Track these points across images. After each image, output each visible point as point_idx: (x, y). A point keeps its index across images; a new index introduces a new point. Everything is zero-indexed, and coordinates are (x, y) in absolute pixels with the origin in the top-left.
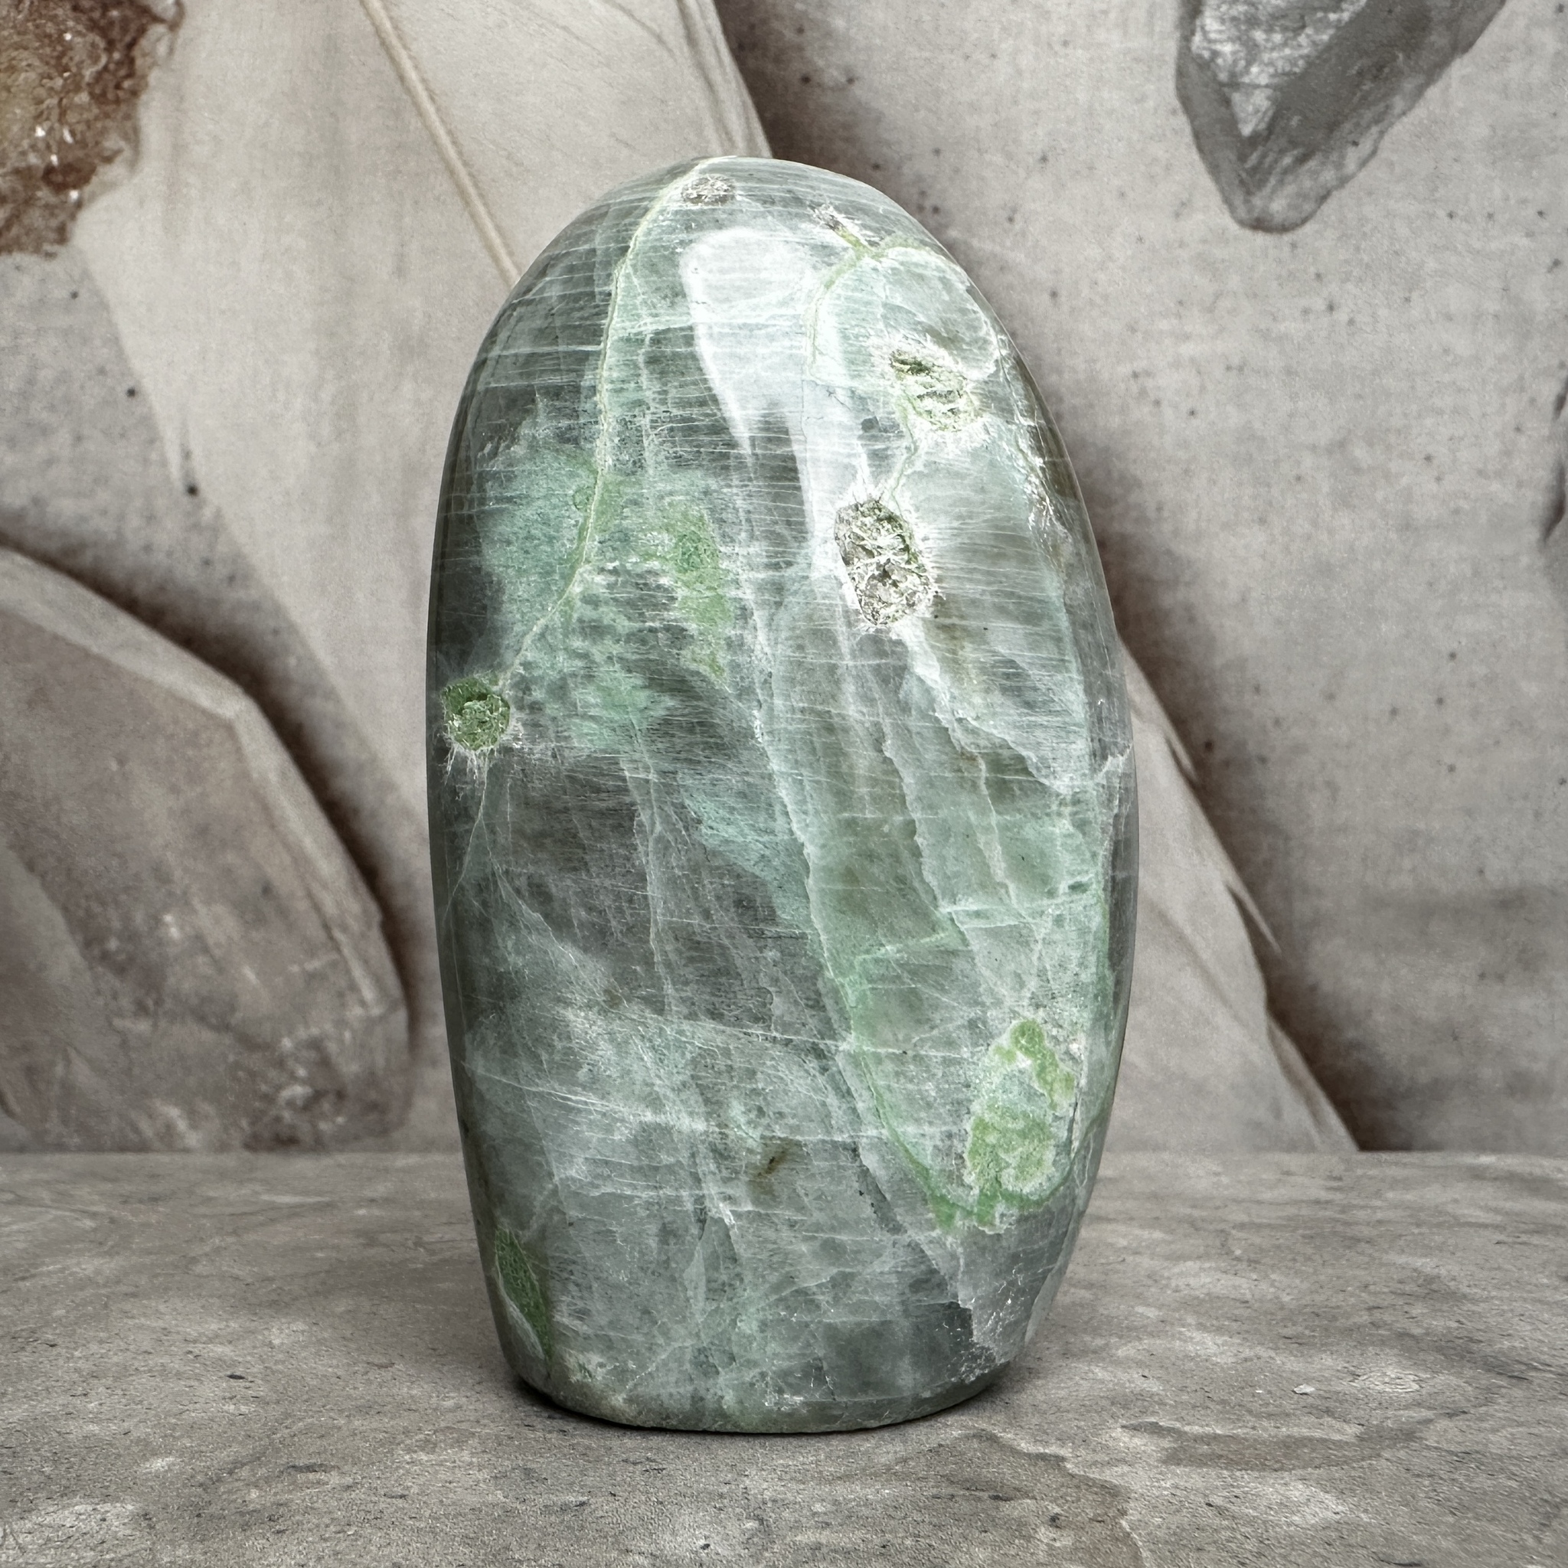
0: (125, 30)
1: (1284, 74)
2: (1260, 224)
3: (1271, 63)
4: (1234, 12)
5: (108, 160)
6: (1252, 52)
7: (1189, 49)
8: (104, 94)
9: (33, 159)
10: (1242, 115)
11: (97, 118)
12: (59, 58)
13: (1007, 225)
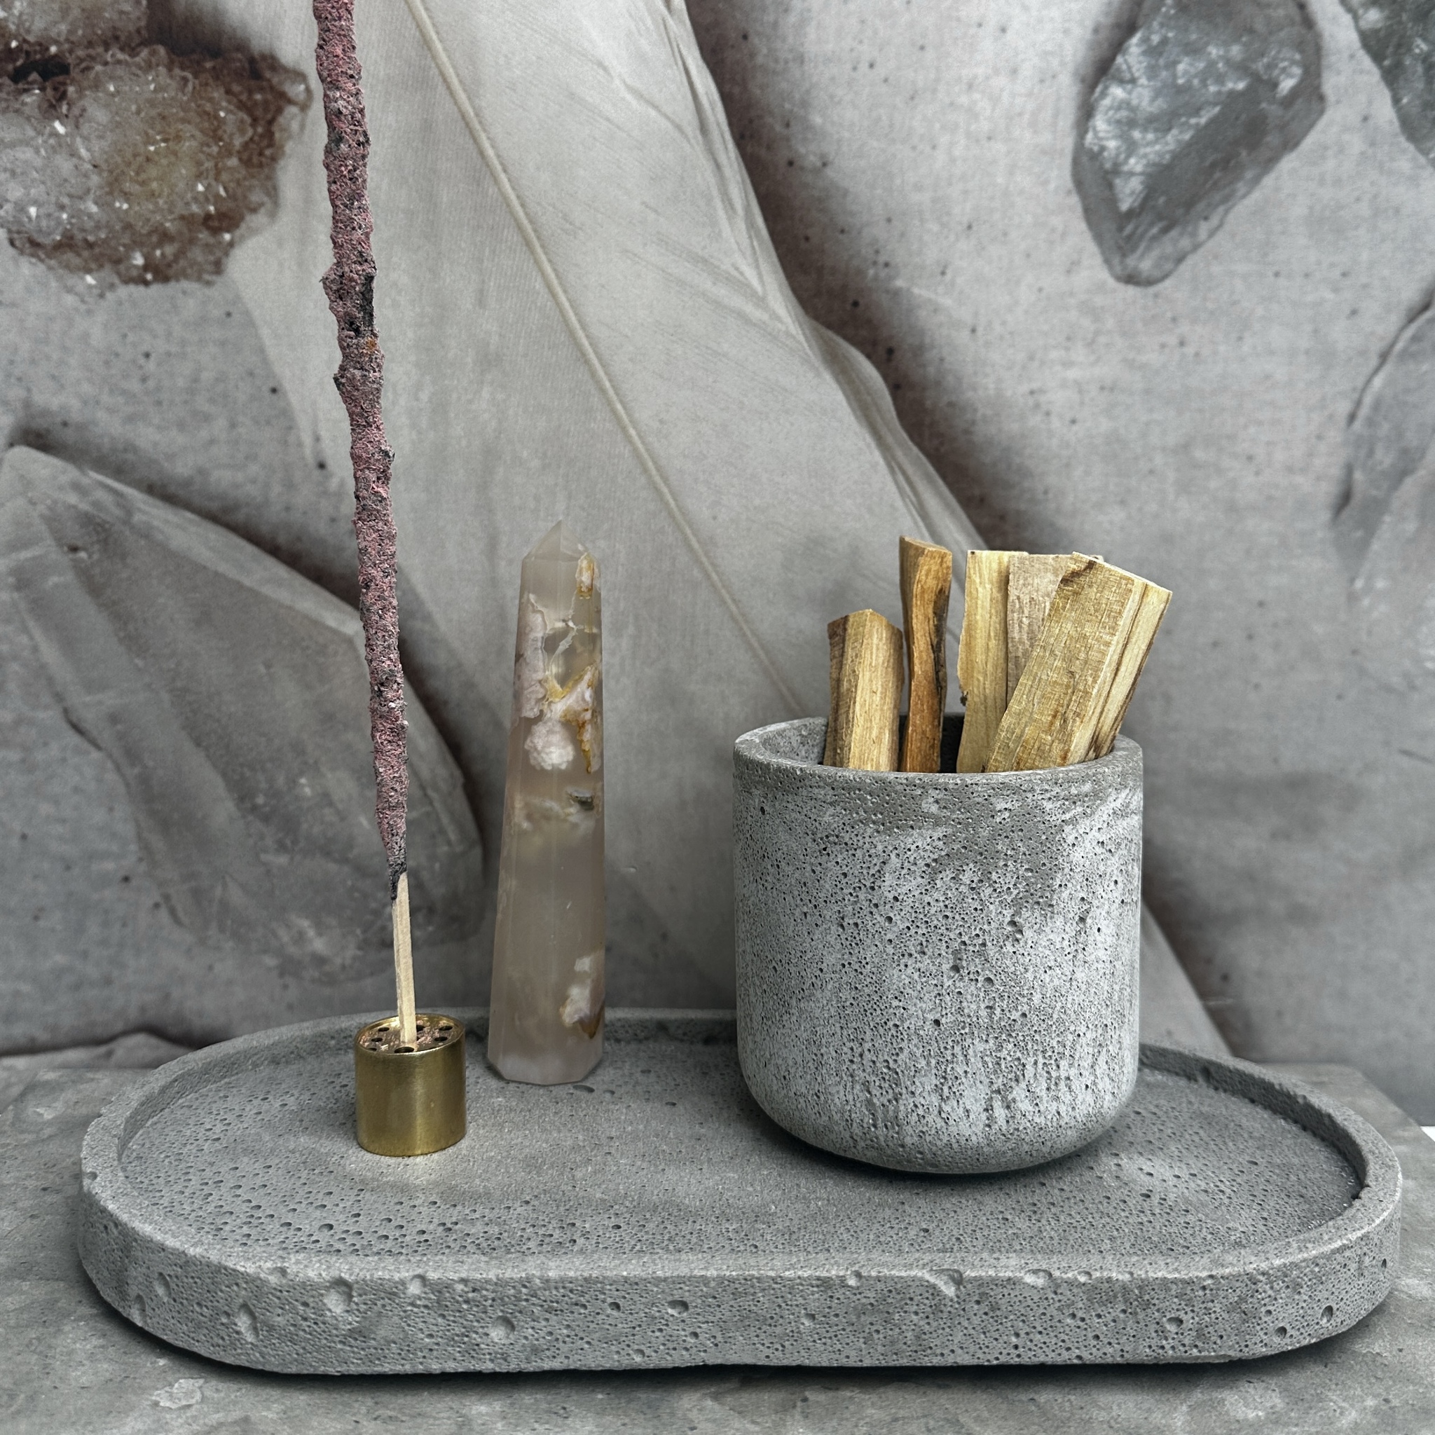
0: (266, 110)
1: (1154, 165)
2: (1131, 279)
3: (1145, 156)
4: (1118, 116)
5: (254, 210)
6: (1131, 147)
7: (1083, 145)
8: (250, 159)
9: (195, 208)
10: (1121, 196)
11: (245, 179)
12: (215, 131)
13: (939, 277)
